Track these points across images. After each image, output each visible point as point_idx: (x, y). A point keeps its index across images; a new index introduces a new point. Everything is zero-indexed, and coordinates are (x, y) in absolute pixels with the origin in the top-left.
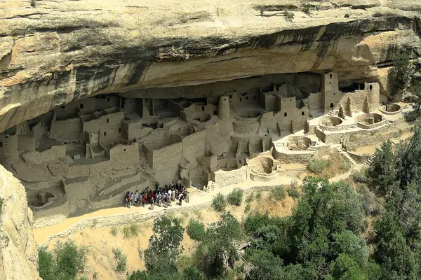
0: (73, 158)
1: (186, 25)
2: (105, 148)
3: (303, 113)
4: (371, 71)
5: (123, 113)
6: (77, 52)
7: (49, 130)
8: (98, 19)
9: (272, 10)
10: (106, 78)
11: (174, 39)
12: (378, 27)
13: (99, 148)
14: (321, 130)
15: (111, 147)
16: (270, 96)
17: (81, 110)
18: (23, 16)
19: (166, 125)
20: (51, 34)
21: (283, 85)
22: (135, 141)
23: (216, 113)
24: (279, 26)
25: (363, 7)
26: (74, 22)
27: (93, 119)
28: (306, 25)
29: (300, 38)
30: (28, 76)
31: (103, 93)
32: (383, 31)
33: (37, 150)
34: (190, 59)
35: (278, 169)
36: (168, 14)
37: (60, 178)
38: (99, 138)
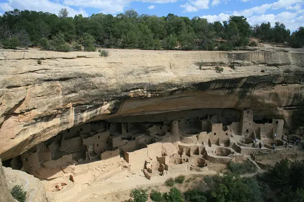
0: (77, 161)
1: (148, 75)
2: (98, 154)
3: (227, 134)
4: (278, 111)
5: (109, 132)
6: (74, 95)
7: (60, 146)
8: (88, 72)
9: (208, 66)
10: (95, 110)
11: (141, 84)
12: (287, 80)
13: (94, 153)
14: (238, 146)
15: (102, 152)
16: (205, 122)
17: (81, 132)
18: (33, 72)
19: (137, 138)
20: (55, 83)
21: (214, 116)
22: (117, 148)
23: (169, 131)
24: (213, 77)
25: (276, 65)
26: (70, 74)
27: (89, 136)
28: (232, 77)
29: (227, 85)
30: (40, 113)
31: (94, 120)
32: (291, 83)
33: (52, 159)
34: (151, 97)
35: (208, 165)
36: (136, 67)
37: (70, 174)
38: (94, 148)
